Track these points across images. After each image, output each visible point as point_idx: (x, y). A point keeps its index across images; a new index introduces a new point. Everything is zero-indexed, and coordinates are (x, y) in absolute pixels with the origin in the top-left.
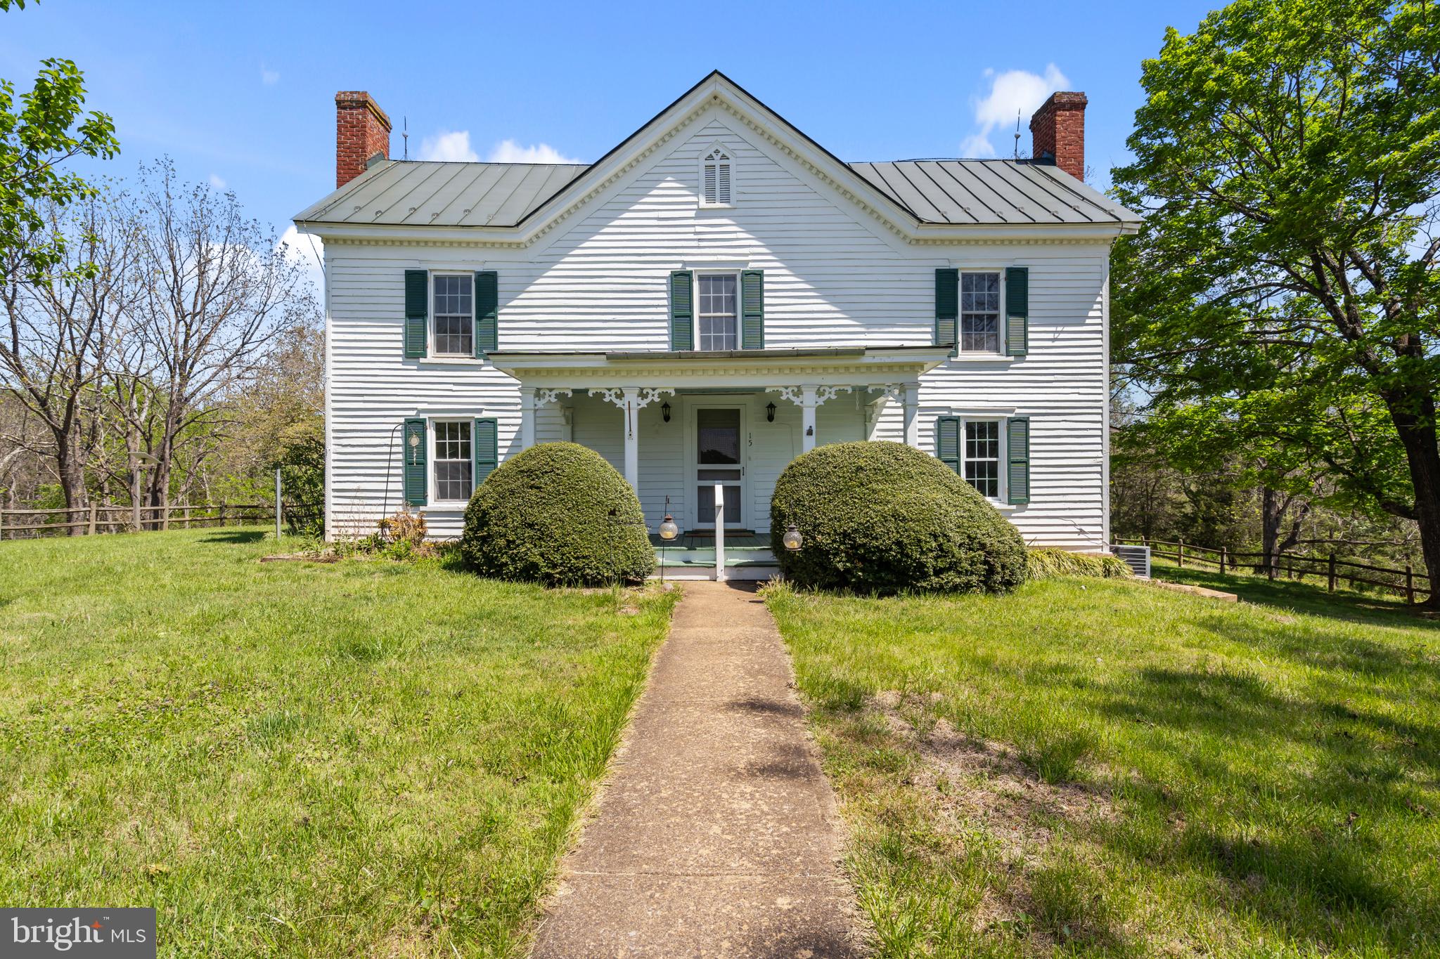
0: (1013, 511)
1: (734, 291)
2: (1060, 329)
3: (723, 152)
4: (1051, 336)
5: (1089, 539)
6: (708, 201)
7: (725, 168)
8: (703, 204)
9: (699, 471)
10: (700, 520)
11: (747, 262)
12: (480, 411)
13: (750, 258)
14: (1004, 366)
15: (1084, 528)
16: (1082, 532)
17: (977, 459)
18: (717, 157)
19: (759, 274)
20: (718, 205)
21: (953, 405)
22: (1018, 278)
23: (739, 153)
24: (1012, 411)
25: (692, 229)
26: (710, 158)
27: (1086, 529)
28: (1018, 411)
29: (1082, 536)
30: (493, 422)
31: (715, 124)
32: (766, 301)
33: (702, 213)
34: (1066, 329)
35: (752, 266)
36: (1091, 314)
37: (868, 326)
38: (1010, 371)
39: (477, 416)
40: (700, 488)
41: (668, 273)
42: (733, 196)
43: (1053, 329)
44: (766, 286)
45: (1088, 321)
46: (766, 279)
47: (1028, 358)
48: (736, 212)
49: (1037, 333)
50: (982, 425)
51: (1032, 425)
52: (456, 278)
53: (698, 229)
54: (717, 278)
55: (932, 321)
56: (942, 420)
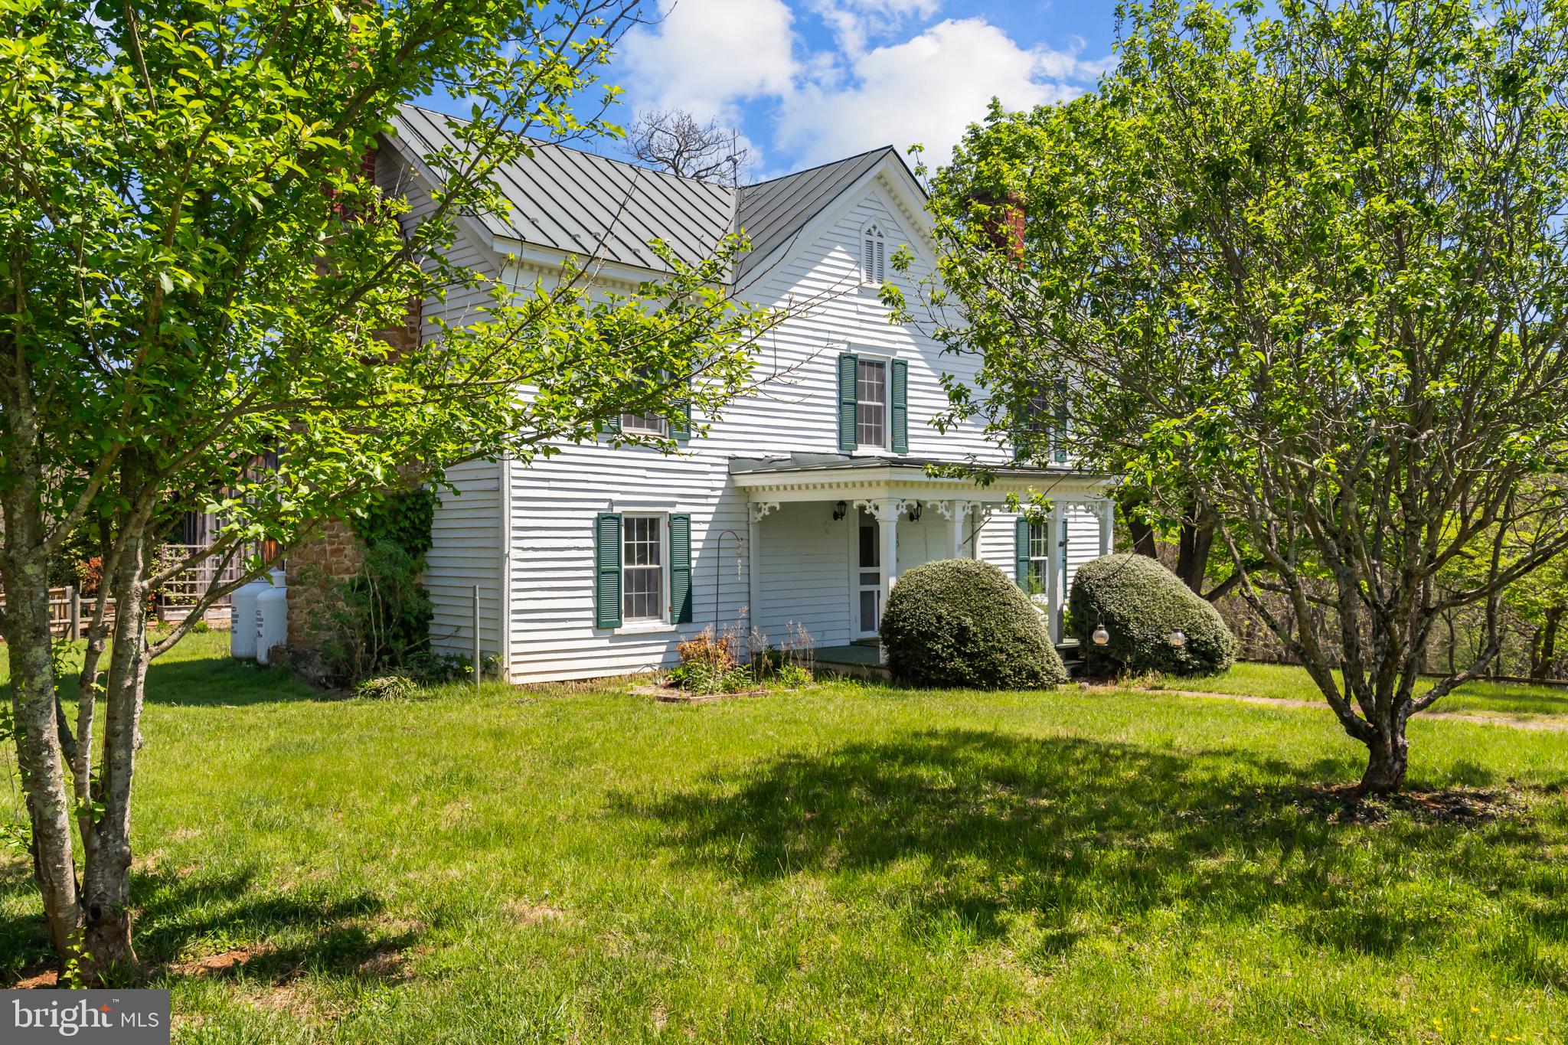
1: (883, 380)
3: (879, 228)
6: (868, 279)
7: (880, 244)
8: (864, 281)
9: (862, 575)
10: (863, 629)
11: (896, 350)
12: (673, 504)
13: (898, 346)
17: (1036, 558)
18: (875, 233)
19: (905, 364)
20: (875, 285)
23: (891, 233)
25: (854, 308)
26: (870, 233)
30: (686, 518)
31: (873, 197)
32: (910, 393)
33: (863, 291)
35: (899, 355)
39: (671, 510)
40: (863, 594)
41: (837, 354)
42: (886, 277)
44: (910, 378)
46: (910, 370)
51: (1069, 526)
53: (861, 309)
54: (869, 364)
56: (1021, 521)
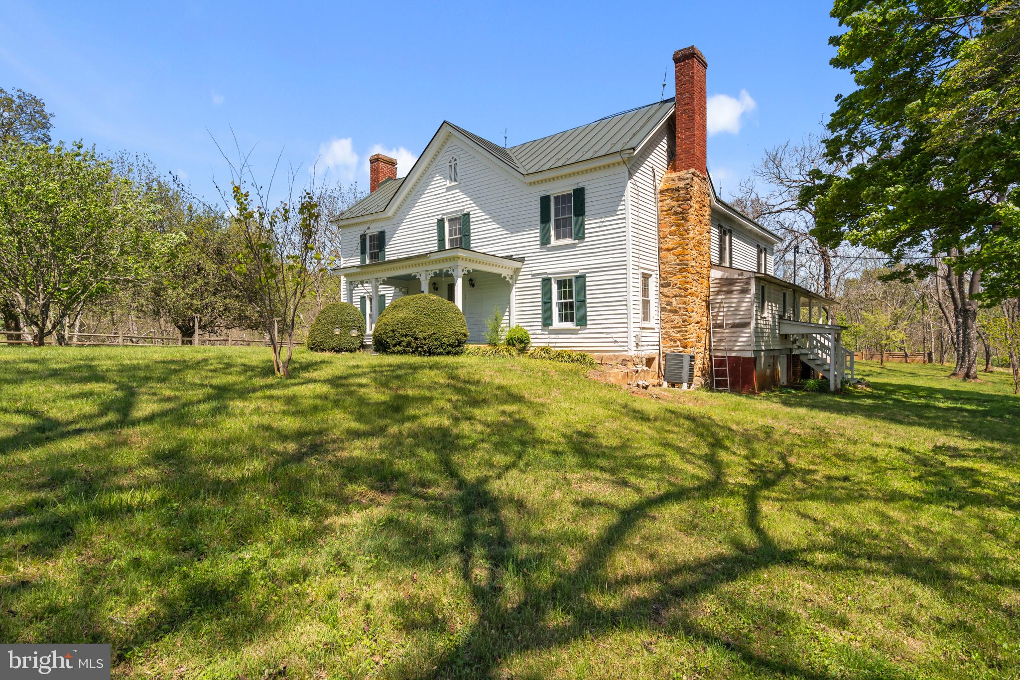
0: (579, 330)
1: (461, 224)
2: (603, 220)
3: (455, 157)
4: (598, 225)
5: (620, 346)
6: (451, 182)
7: (456, 165)
8: (448, 184)
11: (464, 210)
13: (466, 207)
14: (573, 246)
15: (616, 339)
16: (616, 342)
17: (563, 301)
18: (453, 161)
20: (454, 184)
21: (549, 271)
22: (579, 194)
23: (461, 156)
24: (577, 272)
25: (445, 198)
26: (450, 162)
27: (618, 340)
28: (580, 271)
29: (616, 344)
30: (384, 296)
31: (452, 145)
32: (472, 227)
33: (449, 189)
34: (607, 219)
35: (466, 211)
36: (620, 208)
37: (512, 233)
38: (577, 249)
41: (436, 221)
42: (458, 180)
43: (599, 220)
44: (471, 220)
45: (618, 213)
46: (470, 217)
47: (586, 240)
48: (461, 185)
49: (590, 224)
50: (565, 281)
51: (587, 279)
52: (374, 235)
53: (447, 197)
54: (455, 219)
55: (539, 226)
56: (544, 280)
